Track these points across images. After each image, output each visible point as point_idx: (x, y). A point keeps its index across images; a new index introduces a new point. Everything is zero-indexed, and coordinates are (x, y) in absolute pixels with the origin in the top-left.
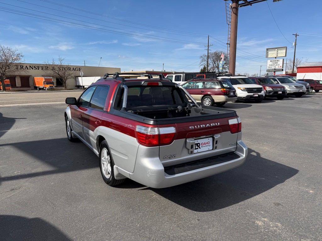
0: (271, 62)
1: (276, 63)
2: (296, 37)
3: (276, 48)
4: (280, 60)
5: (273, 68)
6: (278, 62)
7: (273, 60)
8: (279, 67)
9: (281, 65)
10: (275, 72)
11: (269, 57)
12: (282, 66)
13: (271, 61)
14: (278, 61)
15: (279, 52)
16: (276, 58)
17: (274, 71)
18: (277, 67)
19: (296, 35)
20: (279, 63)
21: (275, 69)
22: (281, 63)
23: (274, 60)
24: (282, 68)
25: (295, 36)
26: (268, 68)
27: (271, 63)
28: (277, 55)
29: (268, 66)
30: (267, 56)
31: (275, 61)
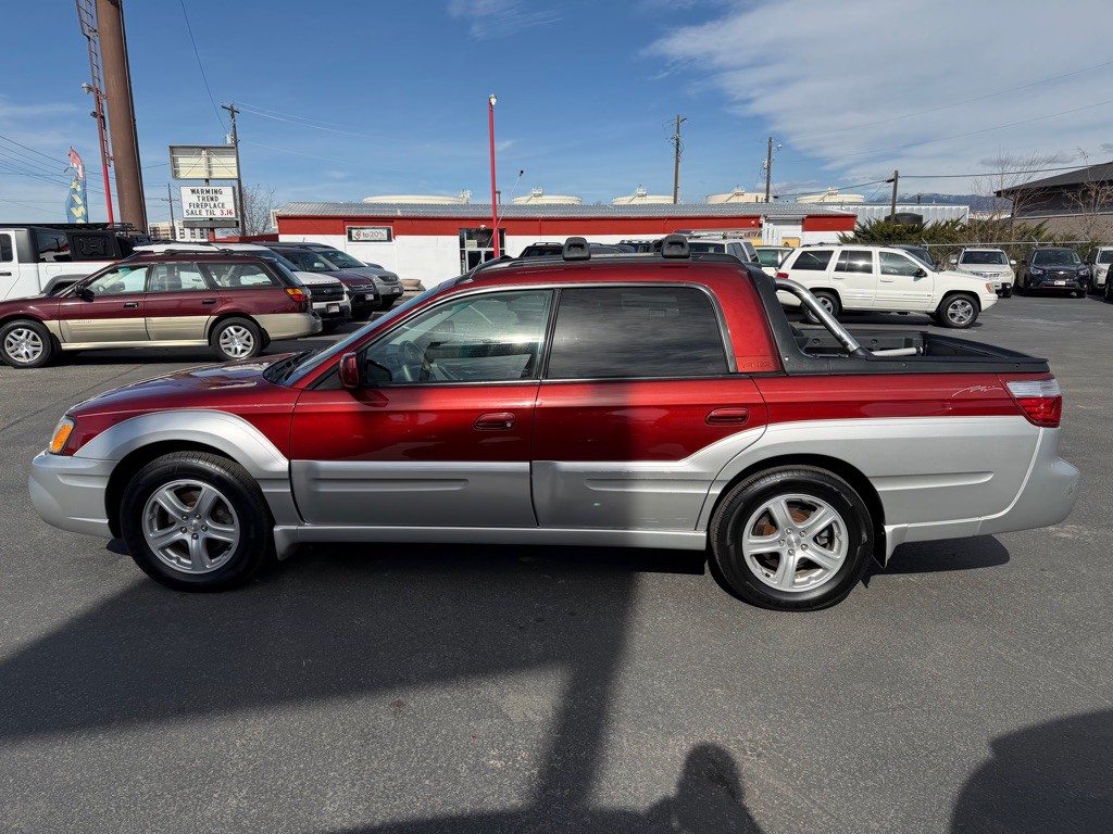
0: (195, 196)
1: (212, 199)
2: (233, 116)
3: (204, 148)
4: (224, 189)
5: (205, 215)
6: (218, 195)
7: (200, 188)
8: (225, 212)
9: (230, 206)
10: (212, 229)
11: (182, 175)
12: (233, 211)
13: (193, 191)
14: (216, 192)
15: (214, 161)
16: (207, 180)
17: (209, 225)
18: (218, 214)
19: (233, 112)
20: (221, 199)
21: (211, 219)
22: (227, 198)
23: (204, 188)
24: (234, 216)
25: (228, 113)
26: (185, 213)
27: (194, 199)
28: (210, 173)
29: (186, 207)
30: (175, 174)
31: (208, 192)
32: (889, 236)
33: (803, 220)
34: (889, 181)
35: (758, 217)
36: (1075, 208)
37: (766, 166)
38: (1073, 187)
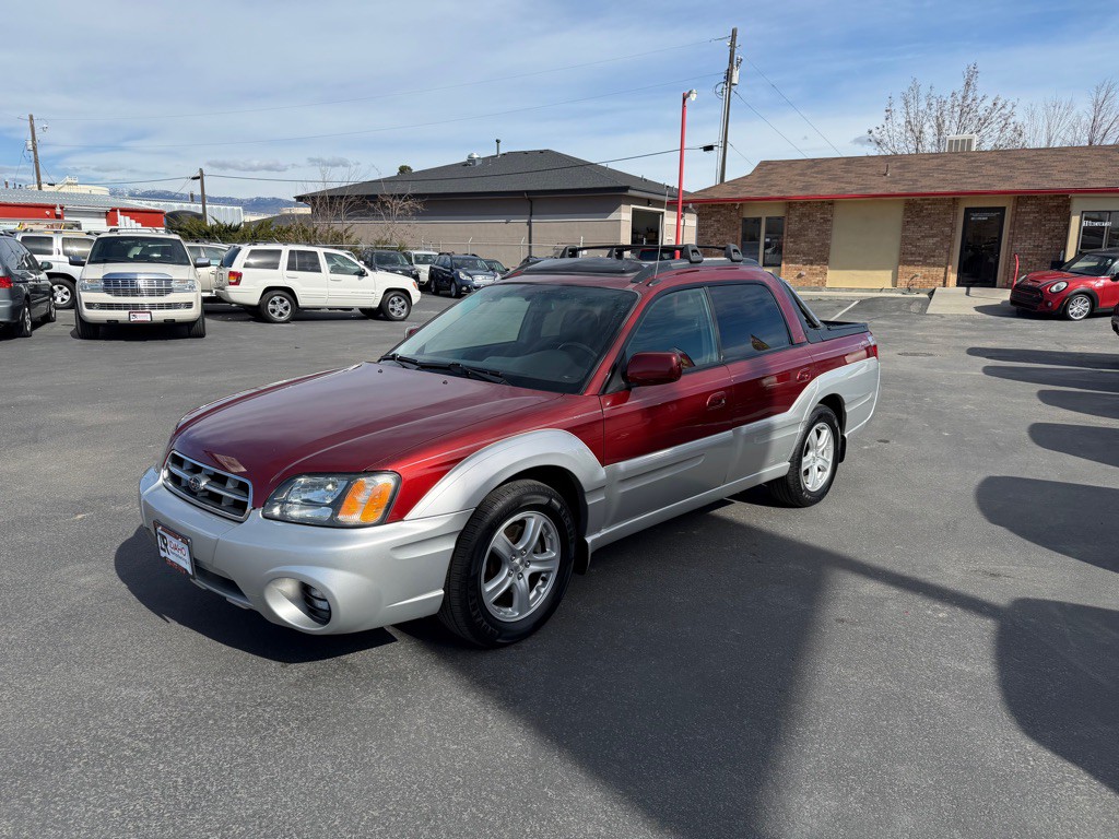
32: (208, 234)
33: (107, 213)
34: (194, 178)
35: (53, 207)
36: (378, 216)
37: (30, 147)
38: (373, 198)
